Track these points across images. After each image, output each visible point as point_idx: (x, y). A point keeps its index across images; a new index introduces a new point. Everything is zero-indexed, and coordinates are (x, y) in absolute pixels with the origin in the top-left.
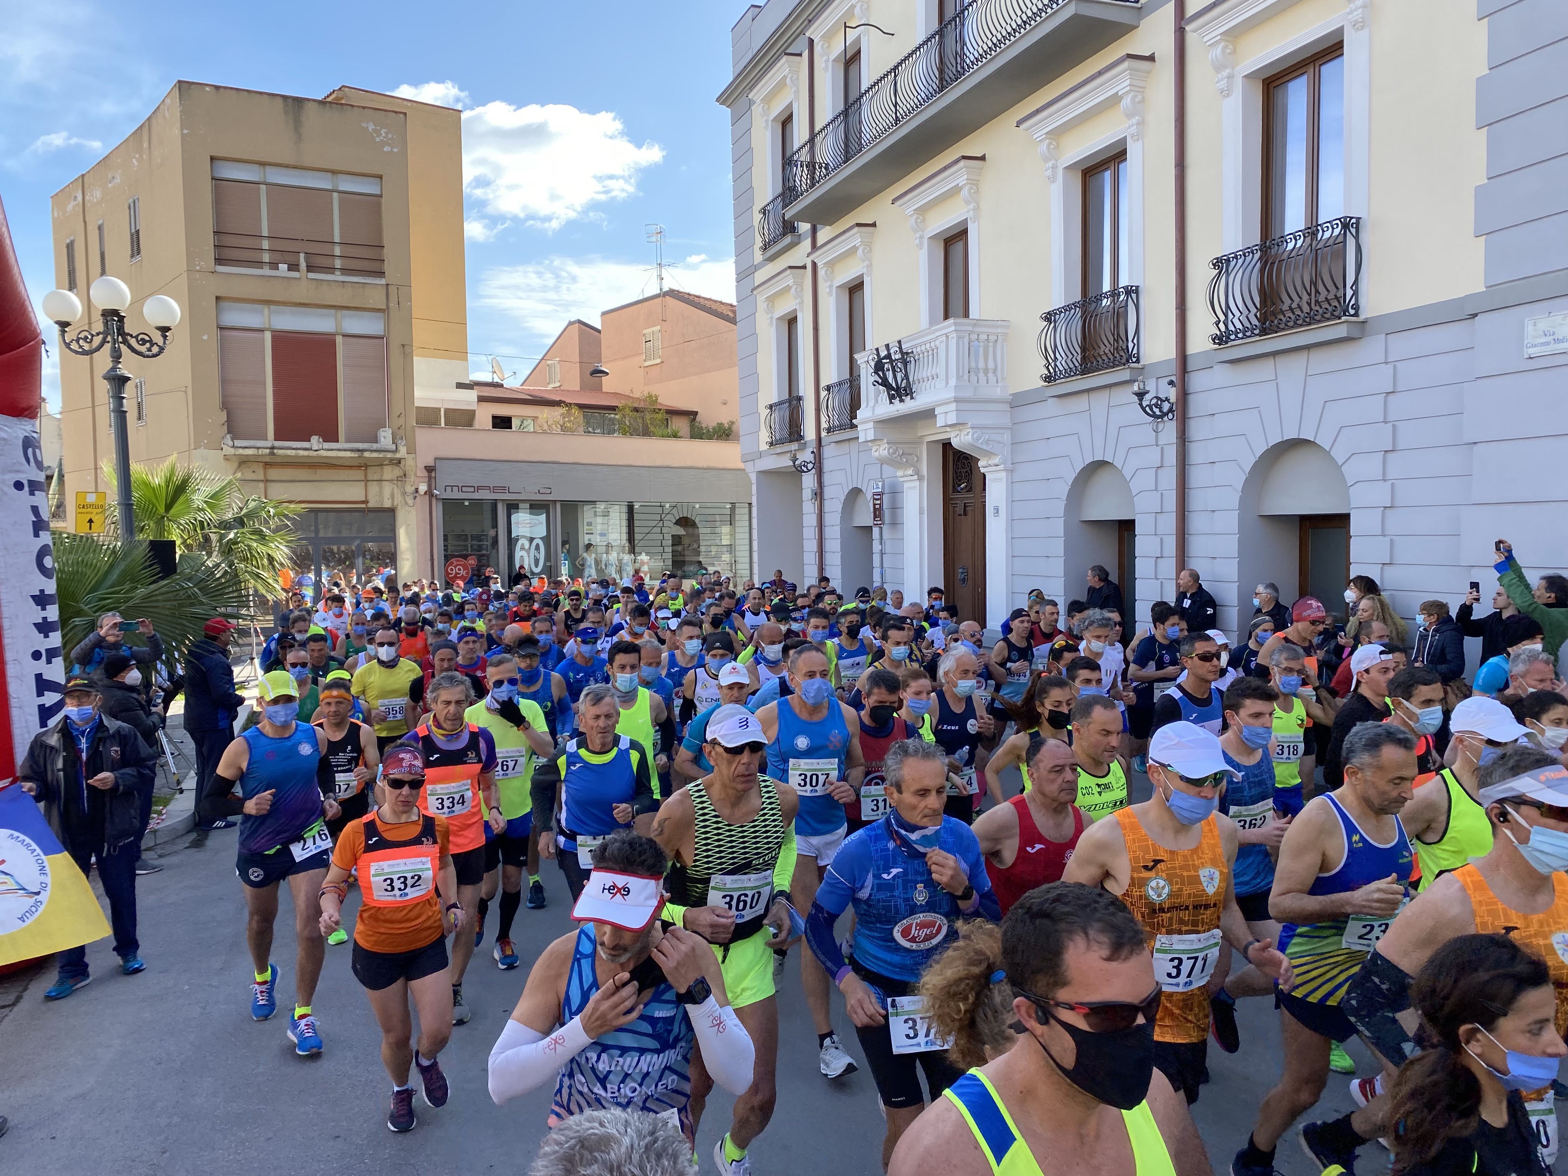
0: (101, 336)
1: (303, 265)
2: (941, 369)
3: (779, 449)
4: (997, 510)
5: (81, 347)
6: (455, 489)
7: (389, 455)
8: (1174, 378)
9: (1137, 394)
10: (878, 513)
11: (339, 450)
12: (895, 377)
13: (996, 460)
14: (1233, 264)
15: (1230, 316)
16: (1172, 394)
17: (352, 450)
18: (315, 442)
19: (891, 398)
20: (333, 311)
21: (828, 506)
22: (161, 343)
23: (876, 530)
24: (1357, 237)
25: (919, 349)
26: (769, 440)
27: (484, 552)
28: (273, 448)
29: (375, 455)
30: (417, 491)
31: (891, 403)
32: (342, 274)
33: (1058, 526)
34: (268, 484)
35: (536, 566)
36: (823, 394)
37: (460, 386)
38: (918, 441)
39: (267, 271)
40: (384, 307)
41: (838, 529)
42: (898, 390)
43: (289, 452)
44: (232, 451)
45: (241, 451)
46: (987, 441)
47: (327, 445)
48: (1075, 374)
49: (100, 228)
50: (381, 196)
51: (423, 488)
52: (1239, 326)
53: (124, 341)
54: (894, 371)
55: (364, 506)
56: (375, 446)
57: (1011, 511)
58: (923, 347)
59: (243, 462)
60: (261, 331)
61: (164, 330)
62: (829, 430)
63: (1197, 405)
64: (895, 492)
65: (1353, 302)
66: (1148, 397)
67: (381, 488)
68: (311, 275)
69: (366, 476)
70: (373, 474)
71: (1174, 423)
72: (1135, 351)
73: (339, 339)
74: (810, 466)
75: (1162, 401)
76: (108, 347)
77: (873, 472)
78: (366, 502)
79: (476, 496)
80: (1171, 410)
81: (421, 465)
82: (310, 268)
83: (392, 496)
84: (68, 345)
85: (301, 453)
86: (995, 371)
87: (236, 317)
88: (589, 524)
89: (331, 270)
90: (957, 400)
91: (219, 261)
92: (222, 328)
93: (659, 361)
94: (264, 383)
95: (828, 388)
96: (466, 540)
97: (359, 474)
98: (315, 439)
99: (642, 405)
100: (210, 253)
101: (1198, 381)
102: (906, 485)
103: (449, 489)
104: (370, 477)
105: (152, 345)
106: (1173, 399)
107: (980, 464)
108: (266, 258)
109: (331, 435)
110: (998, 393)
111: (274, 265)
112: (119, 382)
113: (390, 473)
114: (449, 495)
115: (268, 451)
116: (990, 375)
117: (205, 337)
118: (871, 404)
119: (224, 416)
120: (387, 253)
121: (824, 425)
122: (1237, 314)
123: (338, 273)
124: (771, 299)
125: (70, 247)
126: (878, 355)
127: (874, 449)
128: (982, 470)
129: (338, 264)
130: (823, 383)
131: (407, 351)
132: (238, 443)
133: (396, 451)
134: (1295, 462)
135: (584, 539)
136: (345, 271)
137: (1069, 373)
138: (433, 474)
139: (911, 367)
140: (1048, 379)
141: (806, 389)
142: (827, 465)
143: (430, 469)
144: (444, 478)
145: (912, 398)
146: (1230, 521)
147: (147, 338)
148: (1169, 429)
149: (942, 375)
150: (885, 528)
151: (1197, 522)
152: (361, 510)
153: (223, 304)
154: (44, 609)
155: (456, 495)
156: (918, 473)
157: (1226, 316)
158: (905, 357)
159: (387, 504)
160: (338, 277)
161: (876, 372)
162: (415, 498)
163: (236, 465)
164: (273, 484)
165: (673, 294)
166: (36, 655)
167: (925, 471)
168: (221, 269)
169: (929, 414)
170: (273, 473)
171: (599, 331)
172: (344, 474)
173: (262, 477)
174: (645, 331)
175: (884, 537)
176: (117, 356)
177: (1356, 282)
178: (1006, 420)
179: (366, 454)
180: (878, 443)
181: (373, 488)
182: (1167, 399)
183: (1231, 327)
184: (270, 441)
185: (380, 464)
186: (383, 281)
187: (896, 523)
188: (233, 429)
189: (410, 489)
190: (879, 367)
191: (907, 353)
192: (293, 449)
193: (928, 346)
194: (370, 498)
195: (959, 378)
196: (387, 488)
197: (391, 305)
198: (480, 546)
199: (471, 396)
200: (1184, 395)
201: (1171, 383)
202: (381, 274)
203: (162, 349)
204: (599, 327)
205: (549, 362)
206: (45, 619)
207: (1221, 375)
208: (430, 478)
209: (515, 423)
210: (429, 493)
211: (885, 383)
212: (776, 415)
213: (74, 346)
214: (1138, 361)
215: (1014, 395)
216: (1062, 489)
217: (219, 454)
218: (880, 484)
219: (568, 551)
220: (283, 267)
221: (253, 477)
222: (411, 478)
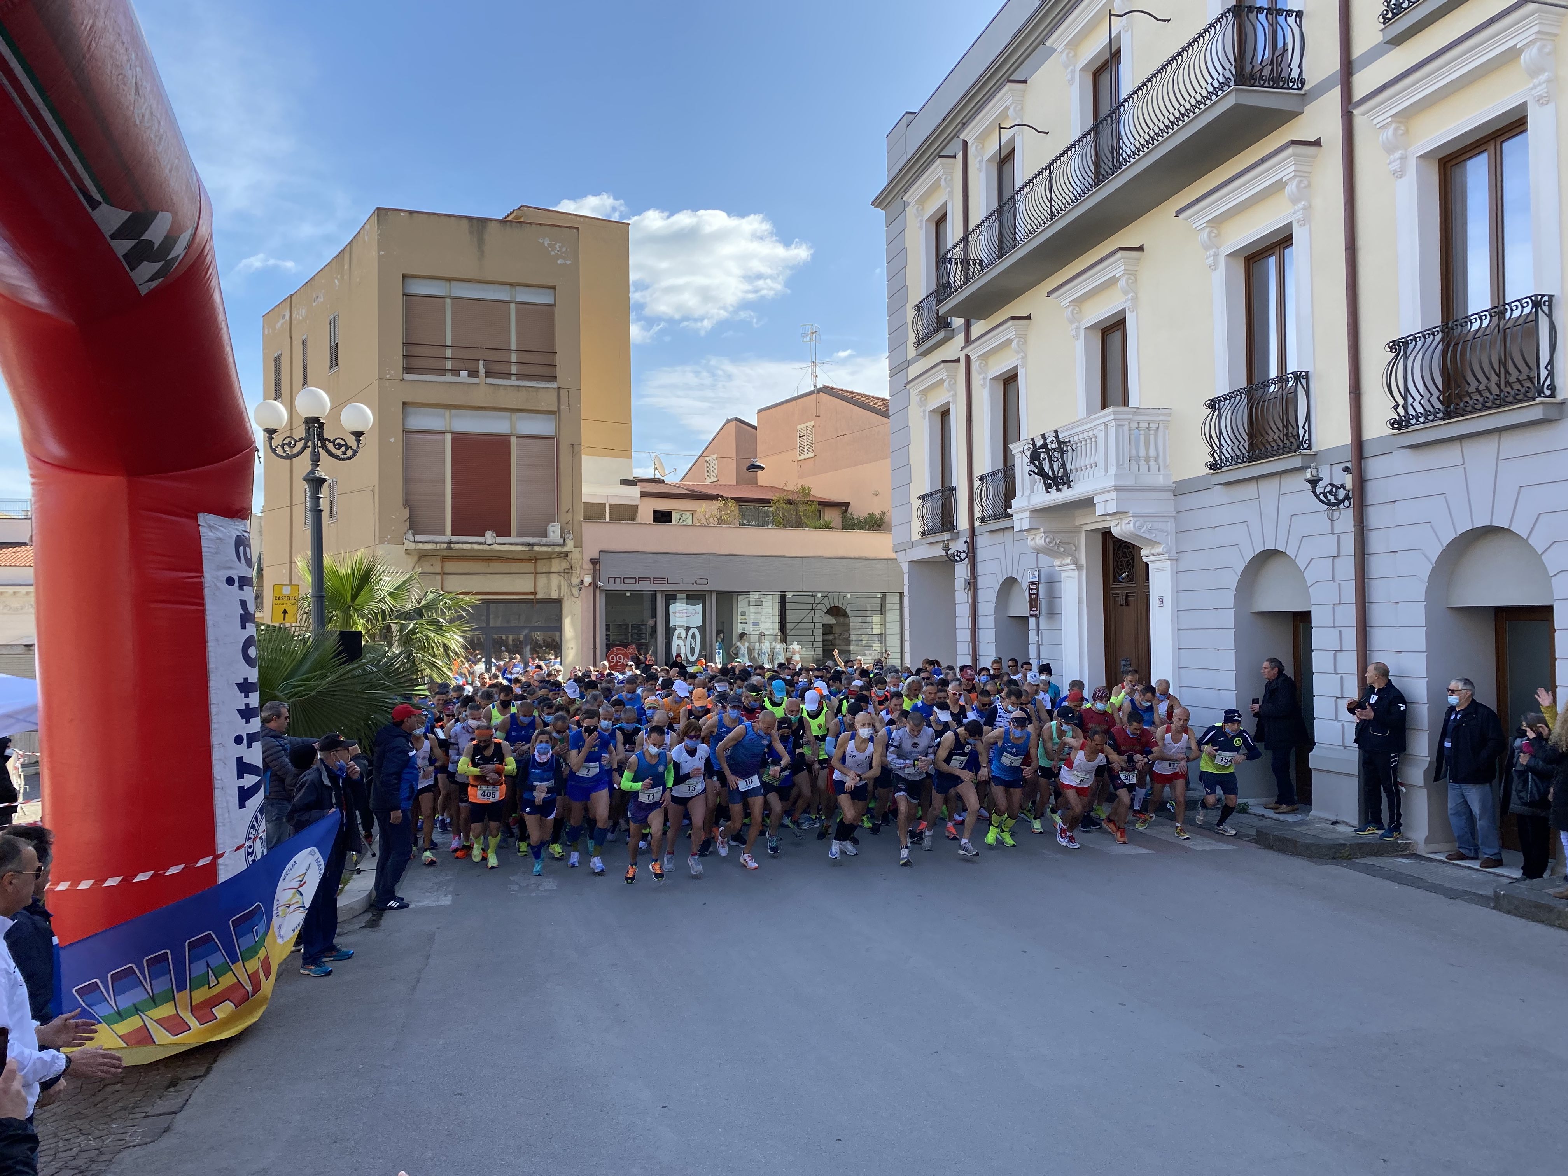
0: (303, 441)
1: (482, 371)
2: (1099, 458)
3: (931, 538)
4: (1161, 601)
5: (285, 452)
6: (618, 580)
7: (558, 549)
8: (1349, 465)
9: (1309, 481)
10: (1034, 603)
11: (511, 544)
12: (1051, 466)
13: (1159, 549)
14: (1411, 346)
15: (1410, 400)
16: (1348, 481)
17: (522, 544)
18: (489, 536)
19: (1048, 487)
20: (508, 414)
21: (981, 595)
22: (355, 447)
23: (1032, 621)
24: (1550, 316)
25: (1076, 438)
26: (921, 530)
27: (643, 641)
28: (450, 543)
29: (544, 549)
30: (582, 582)
31: (1048, 492)
32: (517, 379)
33: (1228, 618)
34: (445, 577)
35: (692, 655)
36: (977, 484)
37: (624, 482)
38: (1076, 530)
39: (449, 378)
40: (556, 409)
41: (992, 619)
42: (1055, 478)
43: (465, 547)
44: (412, 546)
45: (421, 546)
46: (1150, 530)
47: (500, 540)
48: (1243, 462)
49: (304, 343)
50: (554, 305)
51: (588, 580)
52: (1420, 410)
53: (324, 447)
54: (1051, 460)
55: (533, 597)
56: (544, 540)
57: (1176, 602)
58: (1081, 437)
59: (423, 556)
60: (443, 433)
61: (358, 435)
62: (982, 520)
63: (1375, 492)
64: (1052, 582)
65: (1548, 382)
66: (1321, 484)
67: (549, 580)
68: (489, 381)
69: (535, 568)
70: (542, 567)
71: (1350, 512)
72: (1306, 437)
73: (513, 440)
74: (963, 556)
75: (1337, 488)
76: (308, 451)
77: (1029, 561)
78: (535, 593)
79: (637, 587)
80: (1346, 498)
81: (587, 556)
82: (488, 374)
83: (559, 587)
84: (274, 451)
85: (476, 547)
86: (1156, 459)
87: (421, 421)
88: (743, 614)
89: (507, 375)
90: (1117, 489)
91: (407, 369)
92: (407, 431)
93: (812, 455)
94: (443, 482)
95: (982, 478)
96: (627, 629)
97: (529, 567)
98: (489, 534)
99: (795, 498)
100: (399, 361)
101: (1375, 467)
102: (1063, 575)
103: (612, 580)
104: (539, 570)
105: (347, 449)
106: (1349, 486)
107: (1142, 553)
108: (449, 365)
109: (504, 531)
110: (1160, 480)
111: (456, 372)
112: (316, 483)
113: (557, 565)
114: (612, 586)
115: (445, 545)
116: (1152, 463)
117: (392, 440)
118: (1027, 493)
119: (406, 513)
120: (559, 359)
121: (978, 515)
122: (1418, 397)
123: (513, 378)
124: (924, 393)
125: (277, 361)
126: (1034, 444)
127: (1030, 538)
128: (1145, 560)
129: (514, 369)
130: (977, 473)
131: (575, 450)
132: (419, 538)
133: (564, 544)
134: (1488, 549)
135: (738, 629)
136: (520, 376)
137: (1235, 461)
138: (598, 567)
139: (1068, 456)
140: (1213, 466)
141: (959, 478)
142: (981, 555)
143: (595, 562)
144: (607, 571)
145: (1069, 487)
146: (1417, 614)
147: (343, 443)
148: (1346, 517)
149: (1101, 464)
150: (1042, 619)
151: (1379, 614)
152: (530, 601)
153: (411, 410)
154: (247, 696)
155: (619, 586)
156: (1076, 562)
157: (1405, 399)
158: (1062, 447)
159: (554, 595)
160: (514, 382)
161: (1032, 462)
162: (580, 589)
163: (416, 558)
164: (449, 577)
165: (827, 390)
166: (238, 740)
167: (1083, 561)
168: (408, 377)
169: (1088, 503)
170: (450, 567)
171: (755, 428)
172: (514, 567)
173: (439, 570)
174: (799, 427)
175: (1041, 627)
176: (316, 460)
177: (1551, 362)
178: (1170, 509)
179: (536, 548)
180: (1033, 532)
181: (542, 581)
182: (1343, 487)
183: (1411, 411)
184: (448, 536)
185: (549, 557)
186: (555, 385)
187: (1053, 614)
188: (415, 525)
189: (575, 581)
190: (1035, 457)
191: (1064, 443)
192: (470, 543)
193: (1086, 435)
194: (539, 589)
195: (1118, 466)
196: (555, 580)
197: (562, 407)
198: (639, 635)
199: (635, 491)
200: (1361, 482)
201: (1346, 469)
202: (553, 378)
203: (355, 452)
204: (756, 424)
205: (707, 459)
206: (247, 705)
207: (1402, 461)
208: (595, 570)
209: (675, 517)
210: (594, 585)
211: (1041, 472)
212: (928, 505)
213: (279, 451)
214: (1310, 448)
215: (1178, 483)
216: (1232, 579)
217: (401, 549)
218: (1036, 574)
219: (723, 640)
220: (464, 373)
221: (431, 570)
222: (577, 571)
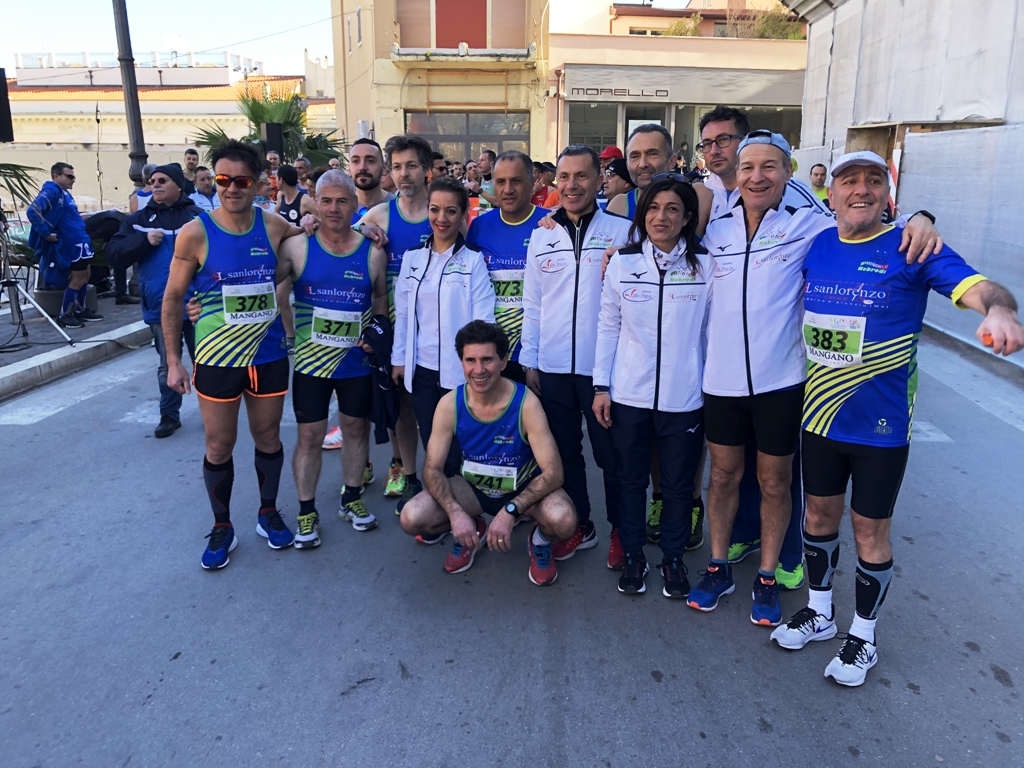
6: (581, 92)
7: (522, 59)
11: (482, 56)
17: (491, 56)
18: (464, 47)
28: (434, 55)
30: (548, 94)
34: (430, 88)
43: (446, 59)
47: (473, 51)
51: (553, 91)
55: (503, 108)
59: (409, 68)
67: (518, 91)
69: (506, 79)
70: (512, 78)
78: (506, 104)
79: (599, 98)
81: (552, 68)
83: (528, 98)
85: (452, 59)
96: (599, 142)
97: (501, 78)
103: (575, 91)
104: (510, 82)
109: (478, 42)
113: (526, 78)
114: (574, 97)
119: (398, 28)
132: (404, 51)
133: (528, 55)
138: (562, 78)
143: (559, 74)
144: (571, 82)
152: (502, 112)
155: (582, 98)
159: (523, 106)
162: (546, 100)
163: (406, 72)
164: (433, 88)
170: (435, 78)
172: (489, 78)
173: (425, 82)
179: (503, 59)
181: (512, 91)
184: (433, 49)
185: (518, 69)
188: (403, 39)
189: (542, 92)
192: (448, 55)
194: (509, 100)
196: (523, 91)
208: (559, 81)
210: (557, 95)
217: (389, 61)
221: (419, 82)
222: (543, 82)
